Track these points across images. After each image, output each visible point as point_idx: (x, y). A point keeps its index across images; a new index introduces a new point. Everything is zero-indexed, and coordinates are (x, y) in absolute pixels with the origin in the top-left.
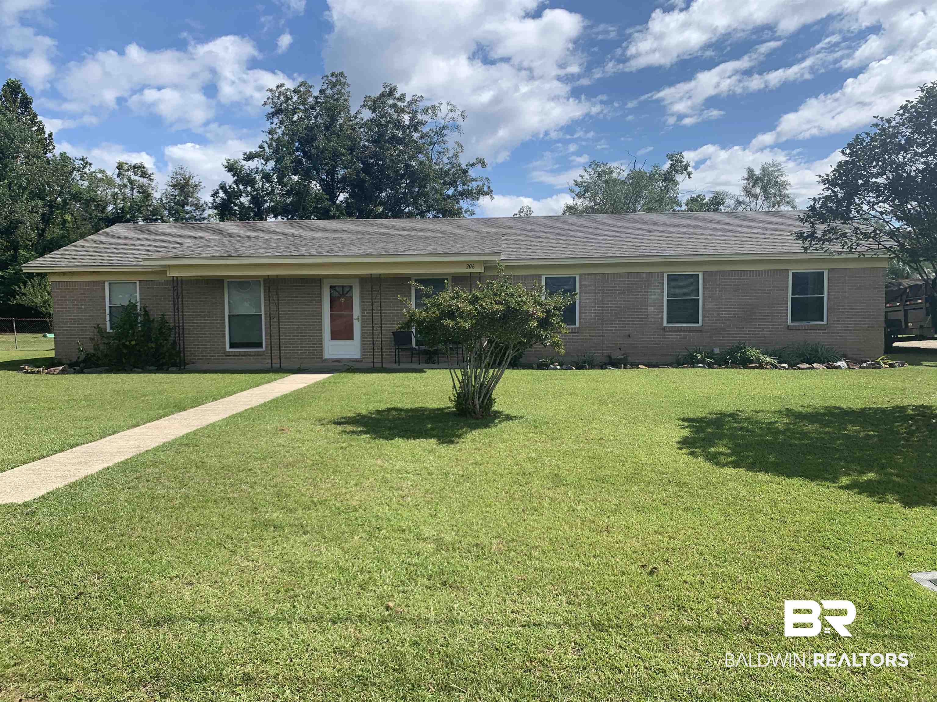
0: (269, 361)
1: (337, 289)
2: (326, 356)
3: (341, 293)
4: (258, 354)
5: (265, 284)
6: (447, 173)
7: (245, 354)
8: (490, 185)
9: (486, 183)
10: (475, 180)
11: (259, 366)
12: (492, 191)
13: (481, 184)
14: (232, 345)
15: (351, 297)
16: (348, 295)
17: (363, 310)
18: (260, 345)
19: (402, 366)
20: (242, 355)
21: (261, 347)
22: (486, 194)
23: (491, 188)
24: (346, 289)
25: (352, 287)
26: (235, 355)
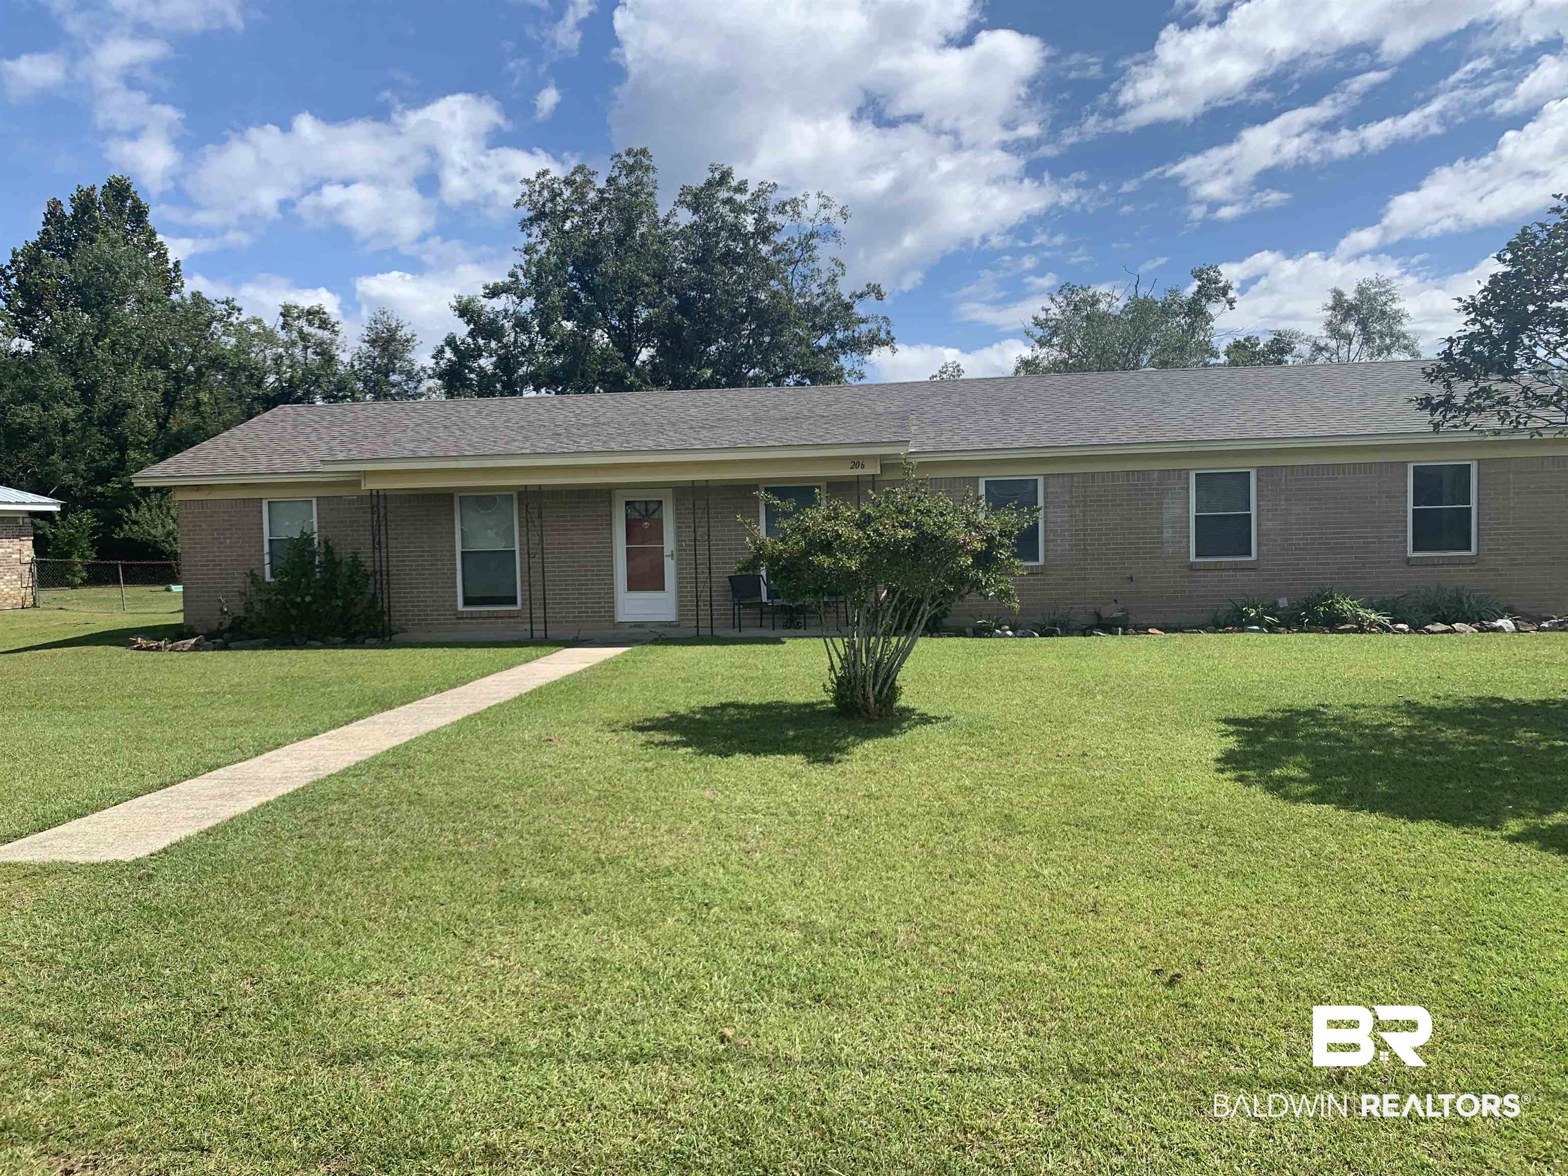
0: (528, 627)
1: (637, 505)
2: (621, 617)
3: (644, 513)
4: (510, 616)
5: (519, 499)
6: (817, 311)
7: (491, 616)
8: (891, 329)
9: (884, 326)
10: (864, 321)
11: (509, 635)
12: (893, 339)
13: (873, 326)
14: (467, 602)
15: (661, 520)
16: (656, 516)
17: (679, 540)
18: (513, 601)
19: (746, 633)
20: (484, 618)
21: (515, 603)
22: (884, 343)
23: (892, 334)
24: (652, 507)
25: (661, 502)
26: (472, 617)
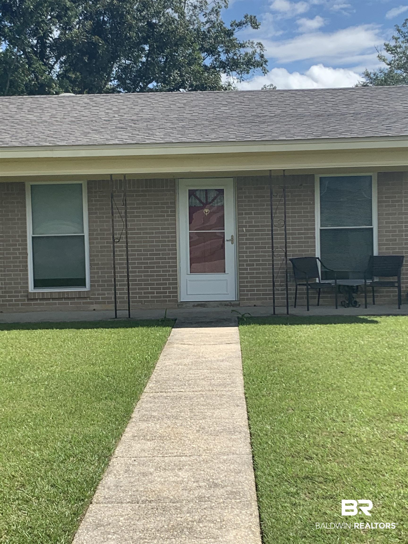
0: (112, 306)
1: (198, 194)
2: (183, 297)
3: (204, 201)
4: (80, 296)
5: (89, 188)
7: (61, 297)
8: (264, 53)
9: (258, 50)
10: (242, 46)
11: (83, 316)
13: (250, 51)
14: (37, 284)
15: (222, 207)
16: (216, 204)
17: (239, 227)
18: (82, 282)
19: (315, 311)
20: (53, 299)
21: (84, 285)
22: (259, 65)
23: (265, 57)
24: (212, 195)
25: (222, 191)
26: (44, 298)
